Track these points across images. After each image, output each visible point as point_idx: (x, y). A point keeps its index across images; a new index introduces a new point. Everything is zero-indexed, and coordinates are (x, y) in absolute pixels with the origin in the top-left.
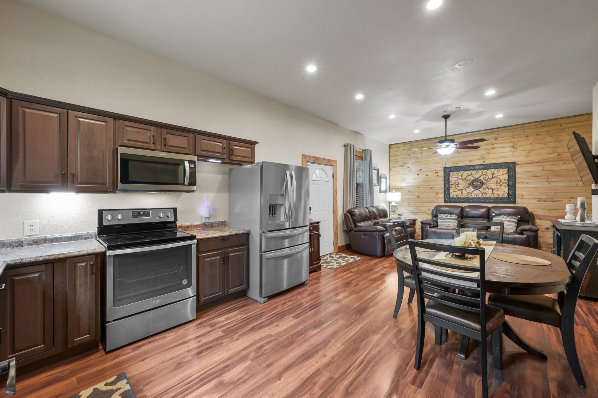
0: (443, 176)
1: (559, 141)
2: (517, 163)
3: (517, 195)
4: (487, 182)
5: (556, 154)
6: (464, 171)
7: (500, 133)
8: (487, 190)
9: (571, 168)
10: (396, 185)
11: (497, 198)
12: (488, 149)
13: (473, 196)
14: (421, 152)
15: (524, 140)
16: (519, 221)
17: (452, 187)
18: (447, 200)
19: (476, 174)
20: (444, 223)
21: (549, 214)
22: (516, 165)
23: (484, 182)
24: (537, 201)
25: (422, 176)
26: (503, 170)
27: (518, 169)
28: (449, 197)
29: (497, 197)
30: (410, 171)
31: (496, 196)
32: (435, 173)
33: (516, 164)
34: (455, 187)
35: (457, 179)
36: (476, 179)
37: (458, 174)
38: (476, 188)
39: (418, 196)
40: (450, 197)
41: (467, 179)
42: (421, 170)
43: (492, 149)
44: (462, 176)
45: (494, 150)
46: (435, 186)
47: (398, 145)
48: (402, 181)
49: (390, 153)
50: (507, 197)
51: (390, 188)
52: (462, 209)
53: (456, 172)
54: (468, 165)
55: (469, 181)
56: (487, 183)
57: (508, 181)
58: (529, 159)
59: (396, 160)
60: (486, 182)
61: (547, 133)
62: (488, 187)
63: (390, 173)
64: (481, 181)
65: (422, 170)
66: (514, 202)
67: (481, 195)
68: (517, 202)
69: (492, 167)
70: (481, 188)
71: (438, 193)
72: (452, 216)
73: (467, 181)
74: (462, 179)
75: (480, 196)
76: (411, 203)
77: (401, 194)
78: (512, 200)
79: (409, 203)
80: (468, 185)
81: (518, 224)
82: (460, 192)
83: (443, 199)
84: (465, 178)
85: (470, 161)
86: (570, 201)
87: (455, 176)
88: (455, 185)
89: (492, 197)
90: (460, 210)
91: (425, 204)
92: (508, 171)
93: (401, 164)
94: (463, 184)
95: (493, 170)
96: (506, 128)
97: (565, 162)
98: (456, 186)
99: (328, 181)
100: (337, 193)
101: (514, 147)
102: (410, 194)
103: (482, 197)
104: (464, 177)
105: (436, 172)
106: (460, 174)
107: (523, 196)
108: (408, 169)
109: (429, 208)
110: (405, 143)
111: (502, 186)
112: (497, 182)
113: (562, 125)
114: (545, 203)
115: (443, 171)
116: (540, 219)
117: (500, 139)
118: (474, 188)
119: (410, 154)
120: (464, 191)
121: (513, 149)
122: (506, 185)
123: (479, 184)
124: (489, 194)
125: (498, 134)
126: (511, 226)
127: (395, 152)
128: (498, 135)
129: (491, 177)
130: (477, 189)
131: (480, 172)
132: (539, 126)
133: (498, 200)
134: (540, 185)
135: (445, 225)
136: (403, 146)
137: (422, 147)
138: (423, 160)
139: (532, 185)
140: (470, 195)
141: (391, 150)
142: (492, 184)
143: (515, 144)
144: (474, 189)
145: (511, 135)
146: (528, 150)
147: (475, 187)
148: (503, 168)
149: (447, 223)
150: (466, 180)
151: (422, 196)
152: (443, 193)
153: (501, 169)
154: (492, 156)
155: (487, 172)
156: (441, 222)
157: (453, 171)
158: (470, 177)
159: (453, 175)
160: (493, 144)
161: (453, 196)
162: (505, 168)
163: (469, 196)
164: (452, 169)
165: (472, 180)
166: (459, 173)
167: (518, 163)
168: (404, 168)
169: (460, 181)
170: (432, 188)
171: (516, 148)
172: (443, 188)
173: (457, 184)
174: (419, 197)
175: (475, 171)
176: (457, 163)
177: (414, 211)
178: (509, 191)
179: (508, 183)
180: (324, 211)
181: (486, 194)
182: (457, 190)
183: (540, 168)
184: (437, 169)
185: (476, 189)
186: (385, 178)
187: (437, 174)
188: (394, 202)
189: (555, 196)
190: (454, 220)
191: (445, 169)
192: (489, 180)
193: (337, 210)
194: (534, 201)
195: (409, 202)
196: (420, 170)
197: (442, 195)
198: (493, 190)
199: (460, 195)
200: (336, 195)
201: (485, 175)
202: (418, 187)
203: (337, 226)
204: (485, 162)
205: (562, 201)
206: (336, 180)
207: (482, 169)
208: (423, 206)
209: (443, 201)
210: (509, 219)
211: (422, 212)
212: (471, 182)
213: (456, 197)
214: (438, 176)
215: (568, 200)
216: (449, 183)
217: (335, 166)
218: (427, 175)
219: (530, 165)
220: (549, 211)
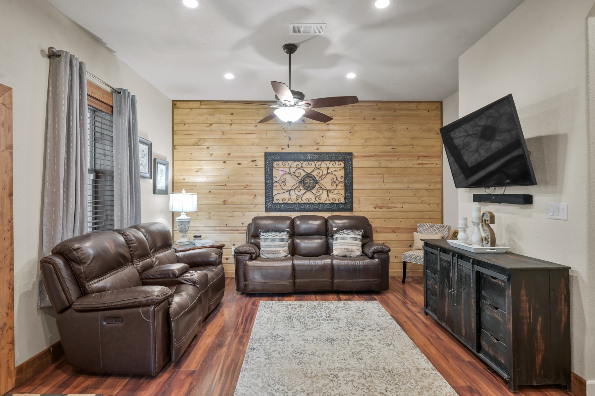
0: (264, 166)
1: (393, 131)
2: (354, 155)
3: (354, 199)
4: (322, 179)
5: (390, 147)
6: (293, 162)
7: (336, 110)
8: (321, 191)
9: (404, 167)
10: (186, 180)
11: (333, 203)
12: (322, 131)
13: (304, 200)
14: (230, 122)
15: (361, 124)
16: (363, 237)
17: (276, 186)
18: (269, 207)
19: (308, 166)
21: (384, 224)
22: (353, 158)
23: (317, 179)
24: (373, 208)
25: (232, 165)
26: (339, 163)
27: (356, 163)
28: (272, 202)
29: (333, 202)
30: (211, 155)
31: (332, 201)
32: (252, 161)
33: (353, 156)
34: (281, 186)
35: (282, 173)
36: (309, 175)
37: (285, 165)
38: (309, 188)
39: (225, 201)
40: (274, 202)
41: (296, 174)
42: (229, 154)
43: (327, 131)
44: (290, 168)
45: (329, 134)
46: (253, 184)
47: (191, 105)
48: (197, 172)
49: (175, 118)
50: (344, 202)
51: (175, 185)
52: (293, 222)
53: (282, 162)
54: (298, 152)
55: (299, 177)
56: (321, 181)
57: (345, 179)
58: (366, 151)
59: (187, 132)
60: (320, 179)
61: (383, 118)
62: (323, 187)
63: (175, 155)
64: (313, 178)
65: (231, 155)
66: (351, 210)
67: (314, 199)
68: (354, 209)
69: (327, 157)
70: (314, 189)
71: (255, 196)
72: (281, 235)
73: (297, 177)
74: (290, 173)
75: (313, 201)
76: (212, 213)
77: (197, 197)
78: (349, 206)
79: (209, 213)
80: (298, 184)
81: (362, 240)
82: (287, 195)
83: (264, 206)
84: (294, 173)
85: (301, 146)
86: (403, 207)
87: (280, 169)
88: (280, 183)
89: (327, 202)
90: (290, 223)
91: (236, 214)
92: (345, 164)
93: (195, 140)
94: (291, 182)
95: (328, 163)
97: (398, 158)
98: (282, 184)
101: (350, 132)
102: (212, 196)
103: (316, 202)
104: (293, 170)
105: (254, 159)
106: (287, 166)
107: (361, 201)
108: (208, 150)
109: (243, 221)
110: (202, 103)
111: (338, 187)
112: (333, 180)
113: (396, 110)
114: (381, 210)
115: (264, 159)
116: (377, 231)
117: (336, 118)
118: (306, 189)
119: (211, 124)
120: (292, 192)
121: (350, 134)
122: (343, 185)
123: (311, 182)
124: (324, 198)
125: (334, 111)
126: (356, 246)
127: (184, 117)
128: (334, 112)
129: (325, 172)
130: (310, 190)
131: (313, 163)
132: (376, 107)
133: (333, 207)
134: (376, 186)
135: (272, 251)
136: (199, 108)
137: (232, 114)
138: (234, 136)
139: (368, 187)
140: (300, 199)
141: (176, 111)
142: (327, 183)
143: (352, 128)
144: (306, 190)
145: (348, 114)
146: (366, 139)
147: (306, 186)
148: (339, 161)
150: (295, 175)
151: (231, 200)
152: (264, 195)
153: (337, 162)
154: (328, 141)
155: (321, 164)
157: (278, 160)
158: (299, 171)
159: (277, 166)
160: (328, 124)
161: (278, 201)
162: (342, 161)
163: (299, 201)
164: (277, 157)
165: (303, 176)
166: (286, 163)
167: (355, 154)
168: (201, 149)
169: (288, 177)
170: (248, 186)
171: (353, 135)
172: (264, 187)
173: (284, 182)
174: (226, 202)
175: (307, 163)
176: (283, 148)
177: (218, 228)
178: (346, 194)
179: (345, 182)
181: (320, 197)
182: (283, 191)
183: (376, 164)
184: (255, 155)
185: (308, 191)
186: (165, 165)
187: (255, 163)
188: (185, 212)
189: (390, 200)
190: (284, 241)
191: (267, 155)
192: (324, 176)
193: (12, 251)
194: (371, 208)
195: (210, 211)
196: (227, 155)
197: (261, 200)
198: (328, 192)
199: (287, 199)
200: (7, 201)
201: (318, 169)
202: (224, 185)
203: (11, 302)
204: (319, 149)
205: (396, 207)
206: (8, 150)
207: (315, 160)
208: (233, 218)
209: (264, 210)
210: (353, 236)
211: (231, 229)
212: (302, 179)
213: (283, 203)
214: (257, 167)
215: (401, 206)
216: (272, 179)
217: (4, 105)
218: (239, 164)
219: (367, 158)
220: (385, 221)
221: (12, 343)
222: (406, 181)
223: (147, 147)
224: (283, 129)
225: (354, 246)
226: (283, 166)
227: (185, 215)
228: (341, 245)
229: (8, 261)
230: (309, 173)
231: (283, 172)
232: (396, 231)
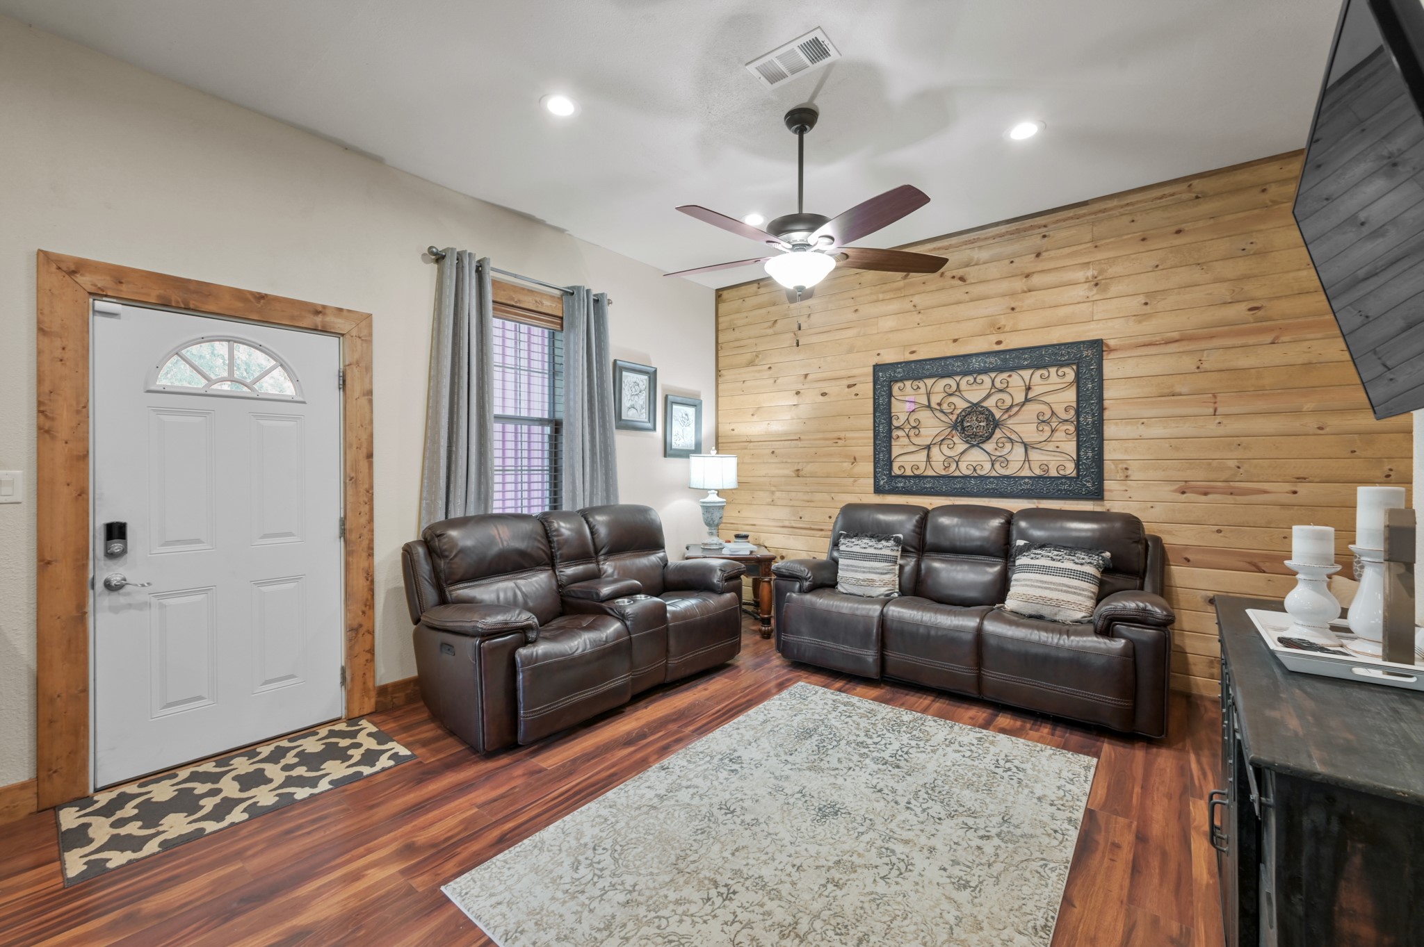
0: (871, 394)
1: (1254, 254)
2: (1107, 346)
3: (1108, 466)
4: (1010, 416)
5: (1244, 307)
6: (934, 380)
7: (1051, 233)
8: (1008, 446)
9: (1300, 361)
10: (736, 432)
11: (1040, 477)
12: (1013, 294)
13: (964, 470)
14: (807, 311)
15: (1133, 256)
16: (1107, 570)
17: (898, 437)
18: (882, 483)
19: (975, 387)
20: (856, 571)
21: (1219, 542)
22: (1104, 353)
23: (997, 416)
24: (1175, 491)
25: (811, 396)
26: (1060, 373)
27: (1111, 368)
28: (890, 473)
29: (1042, 473)
30: (775, 381)
31: (1038, 472)
32: (849, 386)
33: (1105, 349)
35: (911, 407)
36: (975, 409)
37: (918, 388)
38: (976, 439)
39: (798, 470)
40: (893, 474)
41: (945, 407)
42: (806, 376)
43: (1025, 292)
44: (928, 395)
45: (1031, 299)
46: (850, 435)
47: (743, 290)
48: (753, 415)
49: (721, 320)
50: (1074, 474)
51: (720, 441)
52: (925, 516)
53: (910, 382)
54: (948, 355)
55: (952, 413)
56: (1010, 422)
57: (1078, 413)
58: (1149, 328)
59: (737, 344)
60: (1006, 416)
61: (1212, 222)
62: (1013, 437)
63: (720, 388)
64: (989, 416)
65: (810, 377)
66: (1097, 495)
67: (988, 466)
68: (1107, 495)
69: (1025, 359)
70: (990, 441)
71: (855, 459)
72: (880, 546)
73: (945, 413)
74: (929, 406)
75: (986, 470)
76: (778, 494)
77: (739, 463)
78: (1089, 485)
79: (773, 492)
80: (949, 430)
81: (1101, 584)
82: (922, 456)
83: (872, 481)
84: (939, 404)
85: (955, 341)
86: (1295, 492)
87: (907, 398)
88: (907, 430)
89: (1023, 474)
90: (917, 521)
91: (818, 496)
92: (1077, 374)
93: (748, 357)
94: (932, 427)
95: (1026, 374)
96: (1071, 213)
97: (1277, 337)
98: (912, 433)
99: (304, 403)
100: (370, 456)
101: (1096, 285)
102: (776, 460)
103: (994, 474)
104: (935, 399)
105: (851, 382)
106: (923, 390)
107: (1129, 472)
108: (770, 372)
109: (827, 512)
110: (761, 283)
111: (1056, 434)
112: (1041, 418)
113: (1267, 186)
114: (1203, 498)
115: (871, 379)
116: (1188, 560)
117: (1052, 253)
118: (967, 442)
119: (776, 321)
120: (935, 451)
121: (1095, 290)
122: (1072, 428)
123: (981, 424)
124: (1016, 464)
125: (1044, 236)
126: (1075, 593)
127: (733, 316)
128: (1046, 239)
129: (1020, 398)
130: (977, 445)
131: (986, 379)
132: (1185, 196)
133: (1042, 486)
134: (1187, 428)
136: (756, 295)
138: (816, 339)
139: (1158, 431)
140: (954, 466)
141: (722, 307)
142: (1024, 426)
143: (1101, 272)
144: (968, 445)
145: (1088, 237)
146: (1148, 294)
147: (969, 436)
148: (1062, 365)
149: (864, 572)
150: (942, 411)
151: (809, 468)
152: (872, 458)
153: (1053, 370)
154: (1026, 320)
155: (1009, 379)
156: (847, 570)
157: (901, 380)
158: (953, 399)
159: (901, 393)
160: (1027, 276)
161: (903, 470)
162: (1068, 365)
163: (950, 471)
164: (900, 373)
165: (960, 411)
166: (921, 384)
167: (1112, 343)
168: (759, 371)
169: (924, 416)
170: (839, 439)
171: (1105, 289)
172: (872, 441)
173: (914, 428)
174: (801, 473)
175: (971, 379)
176: (914, 349)
177: (787, 523)
178: (1082, 453)
179: (1078, 421)
180: (265, 536)
181: (1006, 462)
182: (913, 448)
183: (1188, 363)
184: (854, 372)
185: (973, 446)
186: (694, 406)
187: (854, 390)
188: (716, 490)
189: (1241, 470)
190: (886, 561)
191: (878, 371)
192: (1015, 409)
193: (372, 531)
194: (1166, 492)
195: (773, 489)
196: (802, 378)
197: (868, 467)
198: (1026, 446)
199: (922, 466)
200: (363, 464)
201: (1001, 391)
202: (797, 438)
203: (370, 597)
204: (1004, 343)
205: (1265, 492)
206: (366, 397)
207: (992, 370)
208: (812, 504)
209: (872, 489)
210: (1068, 565)
211: (808, 526)
212: (957, 418)
213: (912, 474)
214: (858, 397)
215: (1289, 487)
216: (890, 423)
217: (359, 337)
218: (824, 394)
219: (1152, 350)
220: (1219, 531)
221: (371, 651)
223: (645, 377)
224: (913, 309)
226: (913, 392)
227: (716, 495)
229: (365, 543)
230: (975, 402)
231: (913, 404)
232: (1263, 566)
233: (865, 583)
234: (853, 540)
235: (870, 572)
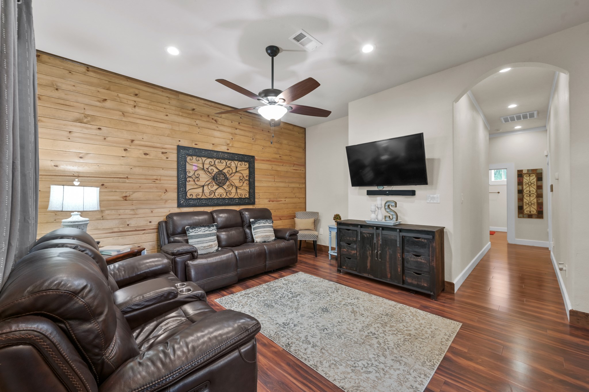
0: (176, 159)
1: (280, 143)
2: (255, 158)
3: (256, 194)
4: (231, 177)
5: (278, 155)
6: (206, 158)
7: (243, 118)
8: (231, 187)
9: (286, 171)
10: (60, 168)
11: (240, 198)
12: (232, 133)
13: (217, 196)
14: (132, 103)
15: (261, 134)
17: (190, 181)
18: (182, 202)
19: (220, 164)
20: (203, 243)
21: (275, 214)
22: (255, 160)
23: (228, 177)
24: (269, 201)
25: (136, 153)
26: (245, 164)
27: (257, 165)
30: (105, 139)
31: (240, 196)
32: (163, 153)
34: (194, 181)
35: (196, 168)
36: (221, 172)
38: (220, 185)
39: (126, 196)
40: (187, 198)
42: (132, 141)
43: (236, 134)
44: (203, 164)
45: (237, 137)
46: (162, 178)
47: (70, 66)
48: (80, 158)
50: (248, 197)
52: (212, 216)
53: (195, 157)
54: (211, 149)
55: (212, 173)
56: (231, 179)
57: (249, 179)
58: (263, 156)
60: (230, 177)
62: (232, 184)
64: (225, 175)
65: (136, 142)
66: (253, 203)
67: (225, 194)
68: (255, 203)
69: (236, 157)
70: (225, 185)
71: (166, 190)
72: (211, 229)
73: (210, 173)
74: (203, 169)
75: (224, 196)
77: (100, 192)
78: (252, 200)
80: (211, 180)
82: (200, 190)
83: (176, 201)
84: (208, 169)
85: (213, 144)
87: (194, 164)
88: (194, 178)
89: (236, 197)
91: (141, 211)
92: (249, 164)
93: (77, 115)
94: (204, 178)
95: (236, 162)
97: (283, 164)
98: (196, 180)
101: (253, 139)
102: (106, 190)
103: (227, 197)
104: (205, 166)
105: (164, 151)
106: (200, 161)
107: (260, 196)
108: (99, 131)
109: (150, 219)
110: (90, 69)
111: (244, 184)
112: (240, 178)
113: (282, 128)
114: (273, 203)
115: (176, 152)
117: (243, 125)
118: (218, 185)
119: (106, 100)
120: (205, 188)
122: (248, 182)
123: (223, 178)
124: (233, 194)
125: (241, 118)
127: (55, 79)
129: (234, 171)
131: (224, 162)
133: (241, 201)
134: (270, 184)
135: (205, 247)
137: (136, 95)
138: (138, 121)
139: (265, 185)
140: (213, 194)
142: (236, 180)
143: (254, 136)
146: (264, 146)
147: (219, 183)
148: (246, 161)
149: (207, 242)
150: (208, 172)
151: (135, 195)
152: (176, 191)
153: (243, 163)
154: (236, 144)
155: (231, 163)
156: (198, 244)
157: (191, 155)
158: (213, 168)
159: (191, 161)
160: (236, 129)
161: (192, 196)
163: (212, 196)
164: (191, 152)
165: (215, 172)
166: (200, 159)
168: (87, 128)
169: (201, 173)
170: (157, 180)
171: (255, 141)
172: (177, 182)
173: (197, 177)
174: (128, 198)
175: (219, 161)
176: (197, 143)
177: (116, 230)
178: (250, 190)
181: (230, 193)
182: (196, 187)
183: (270, 167)
184: (166, 146)
185: (220, 186)
187: (165, 155)
188: (78, 212)
189: (278, 196)
190: (213, 236)
191: (180, 149)
192: (233, 174)
194: (266, 201)
196: (130, 142)
197: (174, 195)
198: (237, 188)
199: (201, 194)
201: (229, 167)
202: (125, 176)
204: (230, 150)
205: (282, 201)
207: (227, 159)
208: (137, 216)
209: (176, 205)
210: (268, 224)
211: (134, 229)
212: (215, 175)
213: (196, 198)
214: (168, 159)
215: (284, 199)
216: (186, 174)
218: (146, 154)
219: (264, 162)
220: (275, 211)
222: (287, 181)
224: (196, 125)
225: (270, 232)
226: (196, 162)
227: (79, 216)
228: (261, 233)
230: (221, 170)
231: (196, 167)
232: (282, 219)
233: (209, 247)
234: (197, 229)
235: (209, 242)
